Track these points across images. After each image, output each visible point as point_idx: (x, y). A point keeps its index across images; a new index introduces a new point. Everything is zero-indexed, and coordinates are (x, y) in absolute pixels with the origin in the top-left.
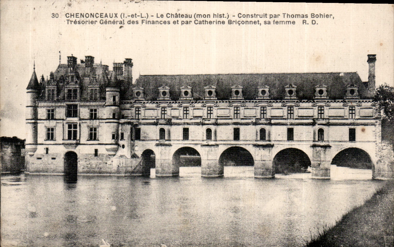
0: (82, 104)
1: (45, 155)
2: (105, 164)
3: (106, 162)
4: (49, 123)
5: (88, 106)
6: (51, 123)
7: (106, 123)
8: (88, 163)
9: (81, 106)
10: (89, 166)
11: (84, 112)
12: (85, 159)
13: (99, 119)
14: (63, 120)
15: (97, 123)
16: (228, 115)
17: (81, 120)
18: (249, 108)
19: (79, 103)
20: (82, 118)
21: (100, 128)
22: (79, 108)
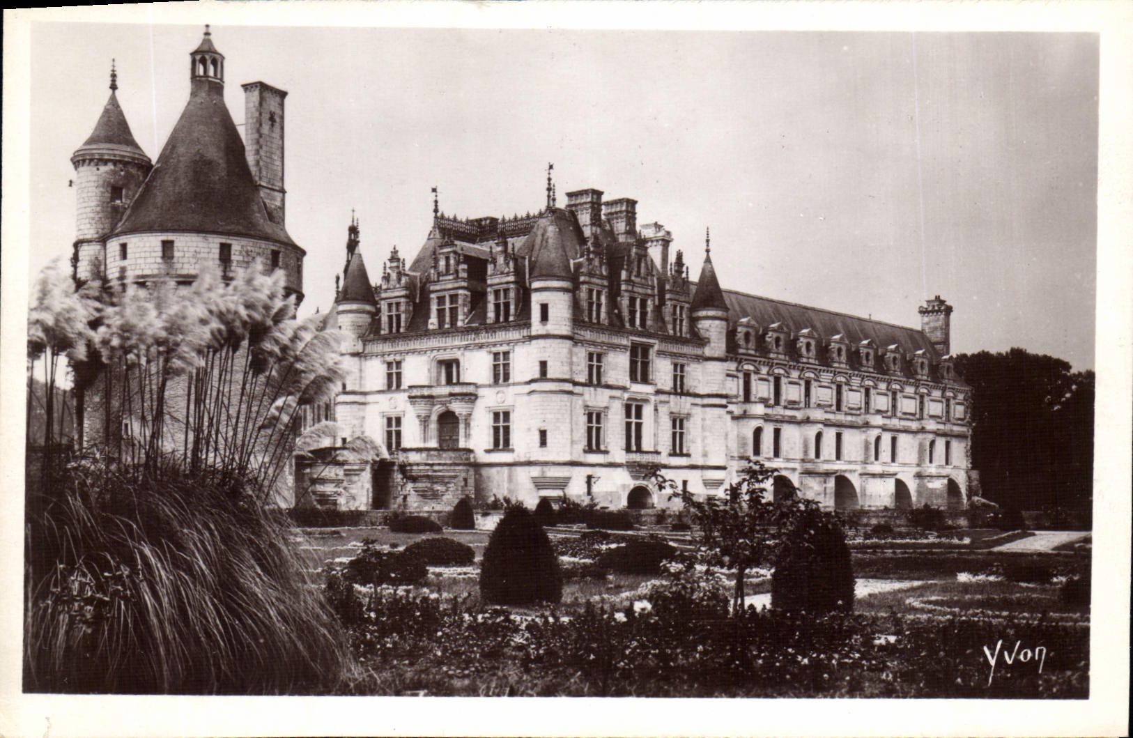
0: (664, 347)
4: (596, 395)
5: (673, 355)
6: (599, 397)
7: (704, 406)
9: (660, 353)
11: (662, 370)
13: (688, 394)
14: (624, 389)
15: (688, 406)
16: (830, 403)
17: (658, 392)
18: (854, 388)
19: (657, 342)
20: (660, 386)
21: (692, 420)
22: (654, 358)
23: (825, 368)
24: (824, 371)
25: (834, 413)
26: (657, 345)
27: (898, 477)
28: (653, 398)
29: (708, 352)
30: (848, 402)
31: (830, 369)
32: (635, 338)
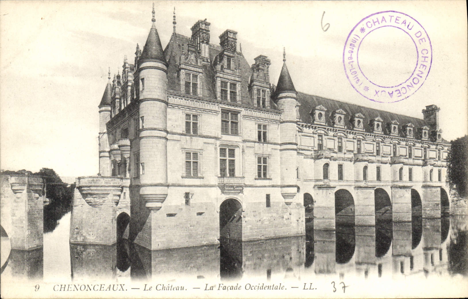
1: (184, 207)
2: (281, 219)
3: (282, 215)
4: (192, 141)
5: (256, 118)
6: (195, 143)
8: (258, 219)
9: (245, 116)
10: (259, 223)
11: (248, 128)
12: (253, 212)
14: (216, 138)
15: (269, 150)
16: (372, 152)
17: (244, 141)
18: (386, 144)
19: (243, 109)
20: (246, 138)
21: (272, 158)
22: (242, 119)
23: (369, 134)
24: (368, 135)
25: (375, 156)
26: (244, 112)
27: (413, 188)
28: (241, 145)
29: (283, 117)
30: (383, 151)
31: (372, 134)
32: (224, 106)
